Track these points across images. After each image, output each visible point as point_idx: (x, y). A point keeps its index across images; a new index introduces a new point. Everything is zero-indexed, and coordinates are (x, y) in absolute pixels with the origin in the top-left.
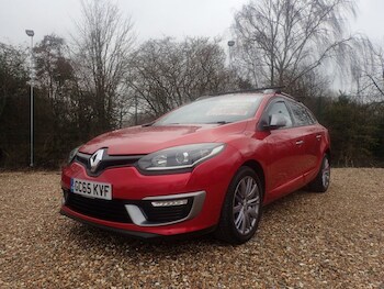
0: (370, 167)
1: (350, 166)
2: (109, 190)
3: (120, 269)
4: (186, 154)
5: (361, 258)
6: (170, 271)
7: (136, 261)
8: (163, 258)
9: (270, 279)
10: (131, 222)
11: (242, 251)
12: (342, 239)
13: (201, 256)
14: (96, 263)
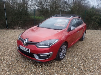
0: (96, 30)
1: (91, 29)
2: (29, 50)
3: (33, 68)
4: (48, 43)
5: (88, 66)
6: (44, 69)
7: (36, 66)
8: (43, 65)
9: (67, 72)
10: (35, 58)
11: (61, 63)
12: (85, 59)
13: (51, 64)
14: (27, 66)
